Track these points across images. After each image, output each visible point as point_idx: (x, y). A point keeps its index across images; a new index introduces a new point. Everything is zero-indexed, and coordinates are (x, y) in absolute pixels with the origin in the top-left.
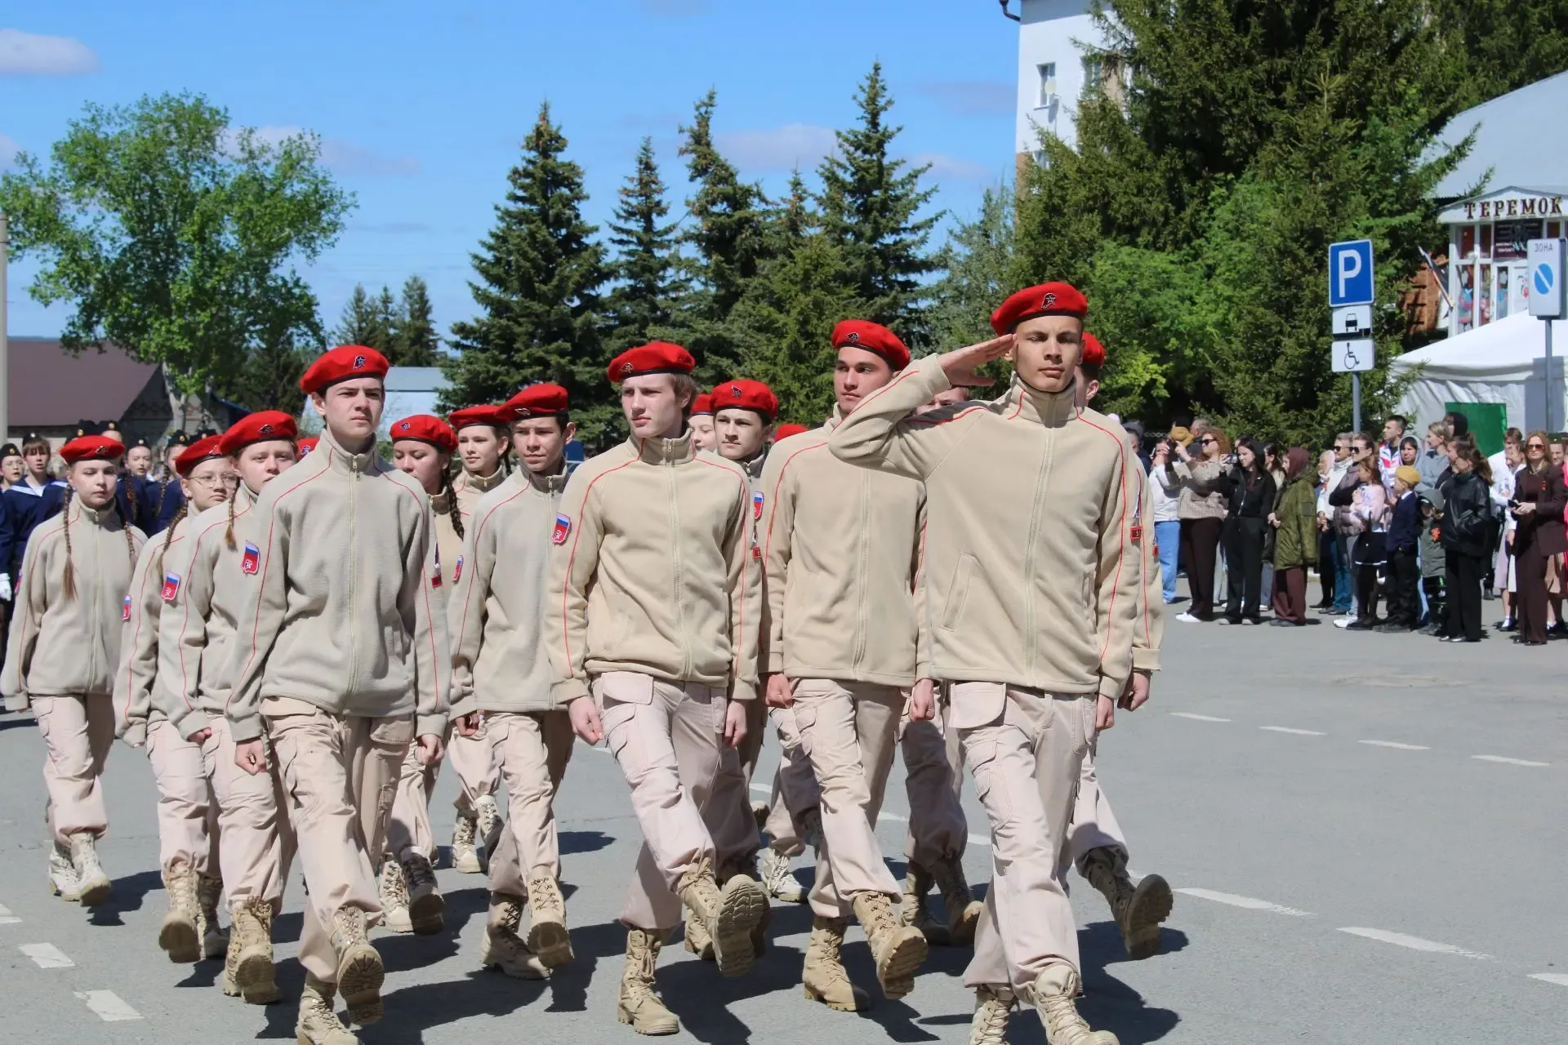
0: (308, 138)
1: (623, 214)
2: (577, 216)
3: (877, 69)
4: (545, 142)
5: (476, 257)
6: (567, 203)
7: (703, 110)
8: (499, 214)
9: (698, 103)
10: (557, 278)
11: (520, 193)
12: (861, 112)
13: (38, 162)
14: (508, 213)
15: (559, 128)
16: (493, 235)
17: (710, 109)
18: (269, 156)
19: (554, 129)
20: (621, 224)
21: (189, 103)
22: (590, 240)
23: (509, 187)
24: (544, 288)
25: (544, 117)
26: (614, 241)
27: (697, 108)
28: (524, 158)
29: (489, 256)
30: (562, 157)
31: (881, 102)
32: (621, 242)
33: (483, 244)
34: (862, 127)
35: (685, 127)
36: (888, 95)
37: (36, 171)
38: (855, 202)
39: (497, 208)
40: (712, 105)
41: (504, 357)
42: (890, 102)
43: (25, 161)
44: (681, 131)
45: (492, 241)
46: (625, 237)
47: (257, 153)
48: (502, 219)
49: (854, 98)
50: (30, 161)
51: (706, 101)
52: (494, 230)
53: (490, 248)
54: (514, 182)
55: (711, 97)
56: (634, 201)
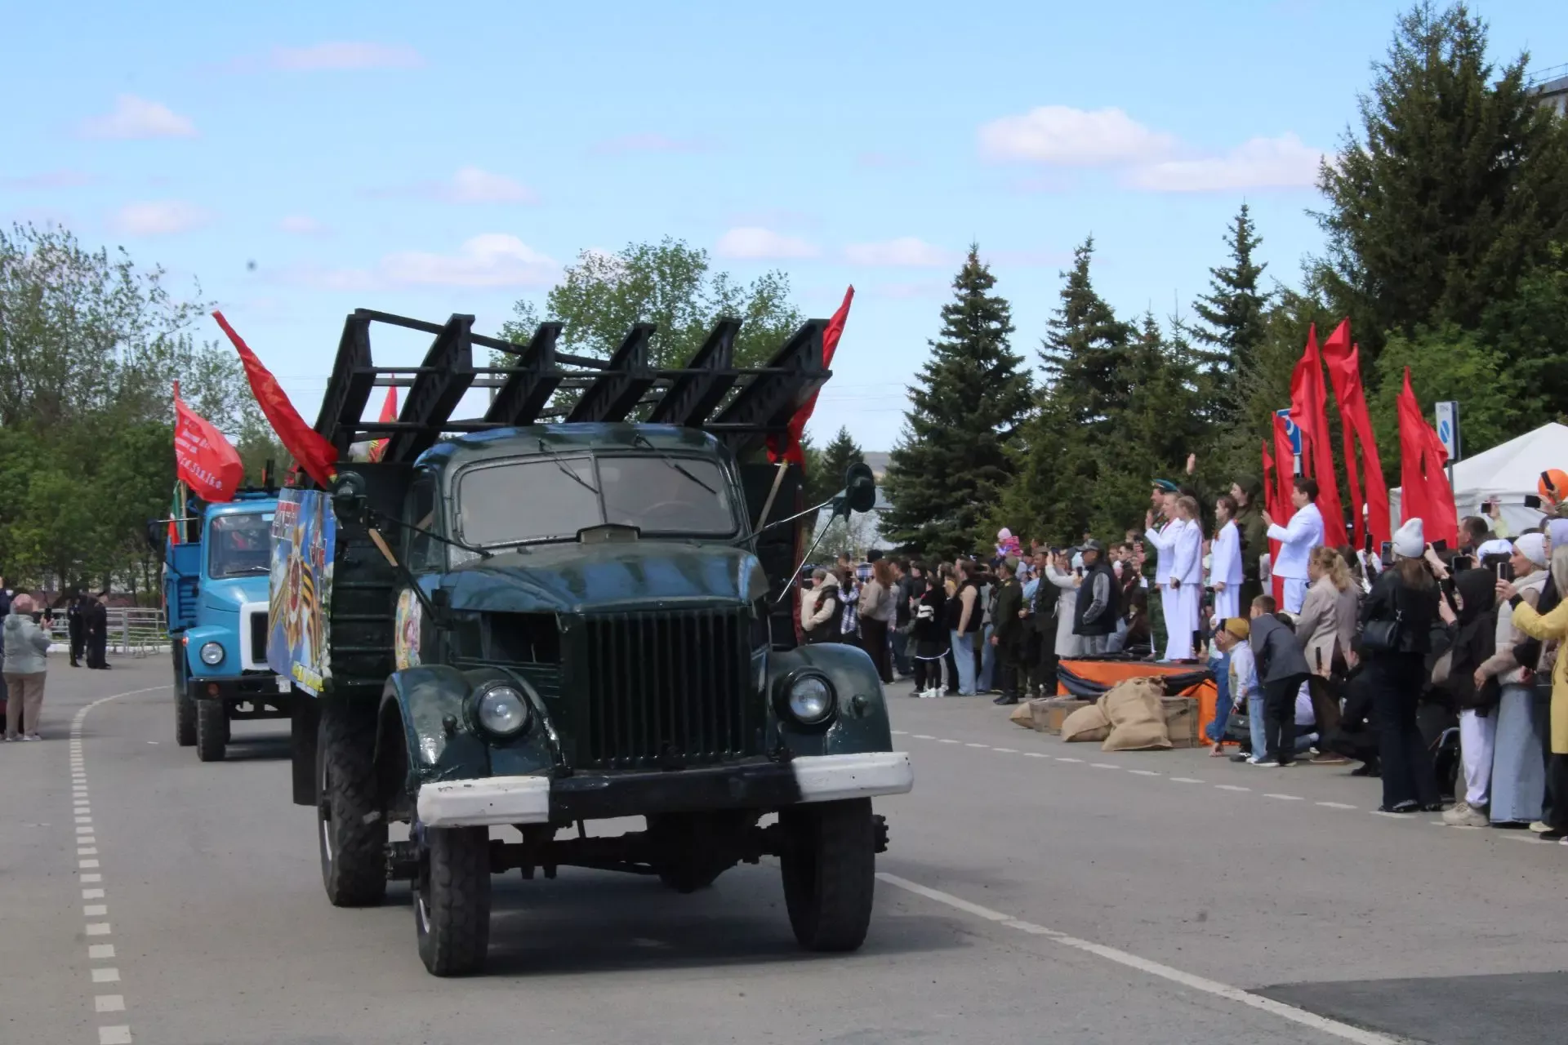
0: (776, 278)
1: (1052, 344)
2: (1008, 348)
3: (1244, 209)
4: (974, 278)
5: (912, 389)
6: (997, 334)
7: (1082, 255)
8: (933, 348)
9: (1077, 249)
10: (982, 407)
11: (952, 329)
12: (1232, 251)
13: (534, 308)
14: (940, 346)
15: (987, 267)
16: (927, 367)
17: (1089, 254)
18: (741, 296)
19: (982, 268)
20: (1049, 353)
21: (671, 247)
22: (1018, 369)
23: (943, 324)
24: (971, 416)
25: (973, 257)
26: (1044, 369)
27: (1078, 253)
28: (957, 295)
29: (926, 388)
30: (989, 294)
31: (1250, 240)
32: (1050, 370)
33: (918, 376)
34: (1233, 264)
35: (1066, 272)
36: (1255, 234)
37: (533, 317)
38: (1228, 333)
39: (931, 343)
40: (1090, 251)
41: (937, 481)
42: (1259, 240)
43: (523, 308)
44: (1062, 275)
45: (928, 373)
46: (1054, 365)
47: (730, 294)
48: (935, 353)
49: (1225, 238)
50: (527, 308)
51: (1084, 246)
52: (928, 363)
53: (925, 380)
54: (947, 319)
55: (1089, 243)
56: (1061, 332)
